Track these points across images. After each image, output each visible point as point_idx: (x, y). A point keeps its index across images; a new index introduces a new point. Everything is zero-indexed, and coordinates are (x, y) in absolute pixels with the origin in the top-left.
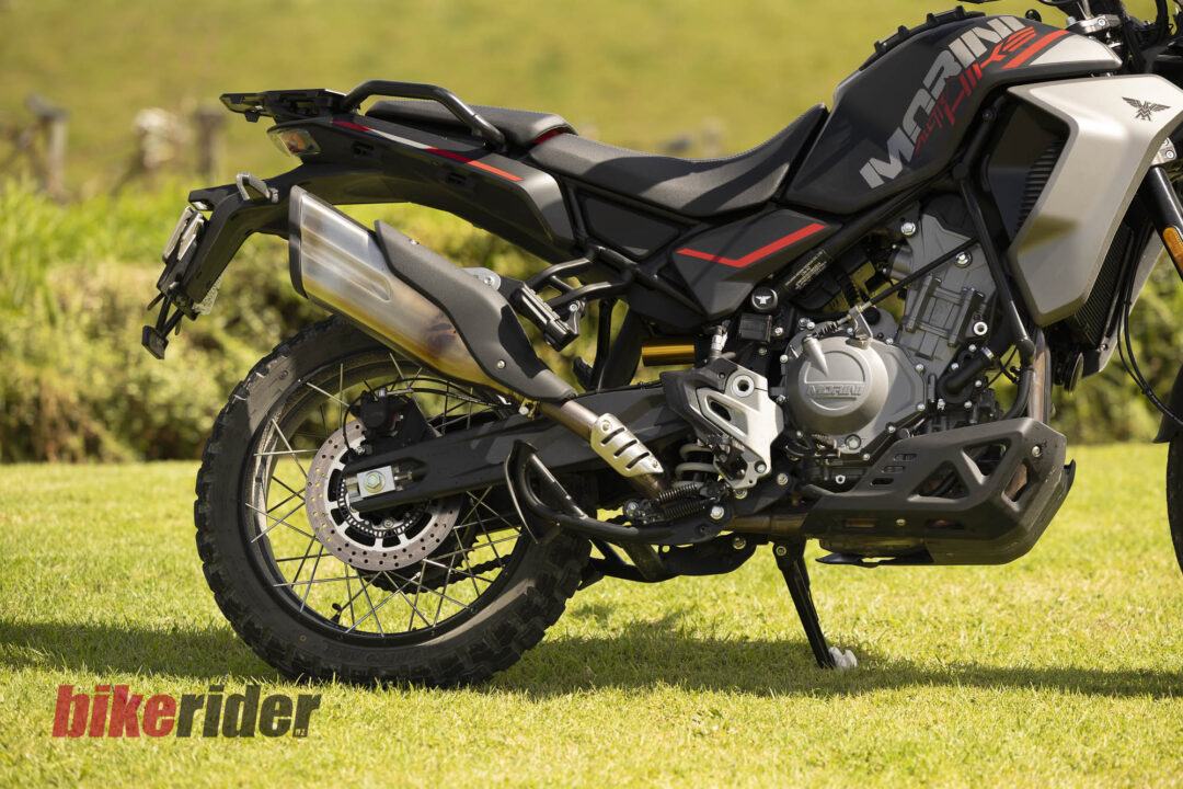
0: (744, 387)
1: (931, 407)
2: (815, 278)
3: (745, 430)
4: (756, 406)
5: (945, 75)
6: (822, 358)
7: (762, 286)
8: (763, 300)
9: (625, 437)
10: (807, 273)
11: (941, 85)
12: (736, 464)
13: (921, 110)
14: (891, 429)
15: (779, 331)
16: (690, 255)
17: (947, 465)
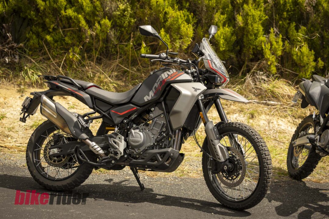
0: (119, 138)
1: (154, 144)
2: (135, 118)
3: (119, 147)
4: (121, 142)
5: (160, 80)
6: (134, 134)
7: (126, 118)
8: (125, 121)
9: (97, 146)
10: (133, 117)
11: (159, 82)
12: (116, 153)
13: (155, 87)
14: (146, 148)
15: (128, 127)
16: (112, 111)
17: (155, 156)
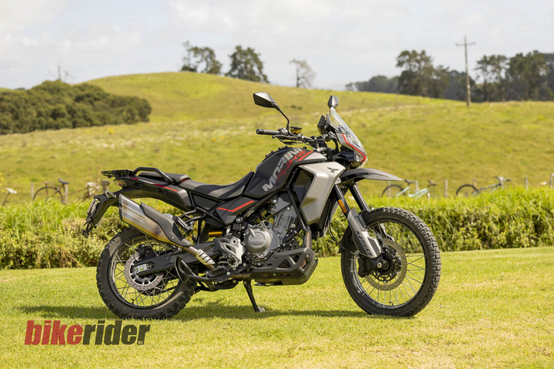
0: (234, 242)
1: (282, 246)
2: (252, 214)
3: (235, 252)
4: (238, 247)
5: (283, 163)
6: (254, 234)
7: (239, 216)
8: (239, 220)
9: (205, 255)
10: (249, 213)
11: (282, 165)
12: (233, 262)
13: (277, 172)
14: (272, 251)
15: (243, 228)
16: (220, 209)
17: (286, 260)
